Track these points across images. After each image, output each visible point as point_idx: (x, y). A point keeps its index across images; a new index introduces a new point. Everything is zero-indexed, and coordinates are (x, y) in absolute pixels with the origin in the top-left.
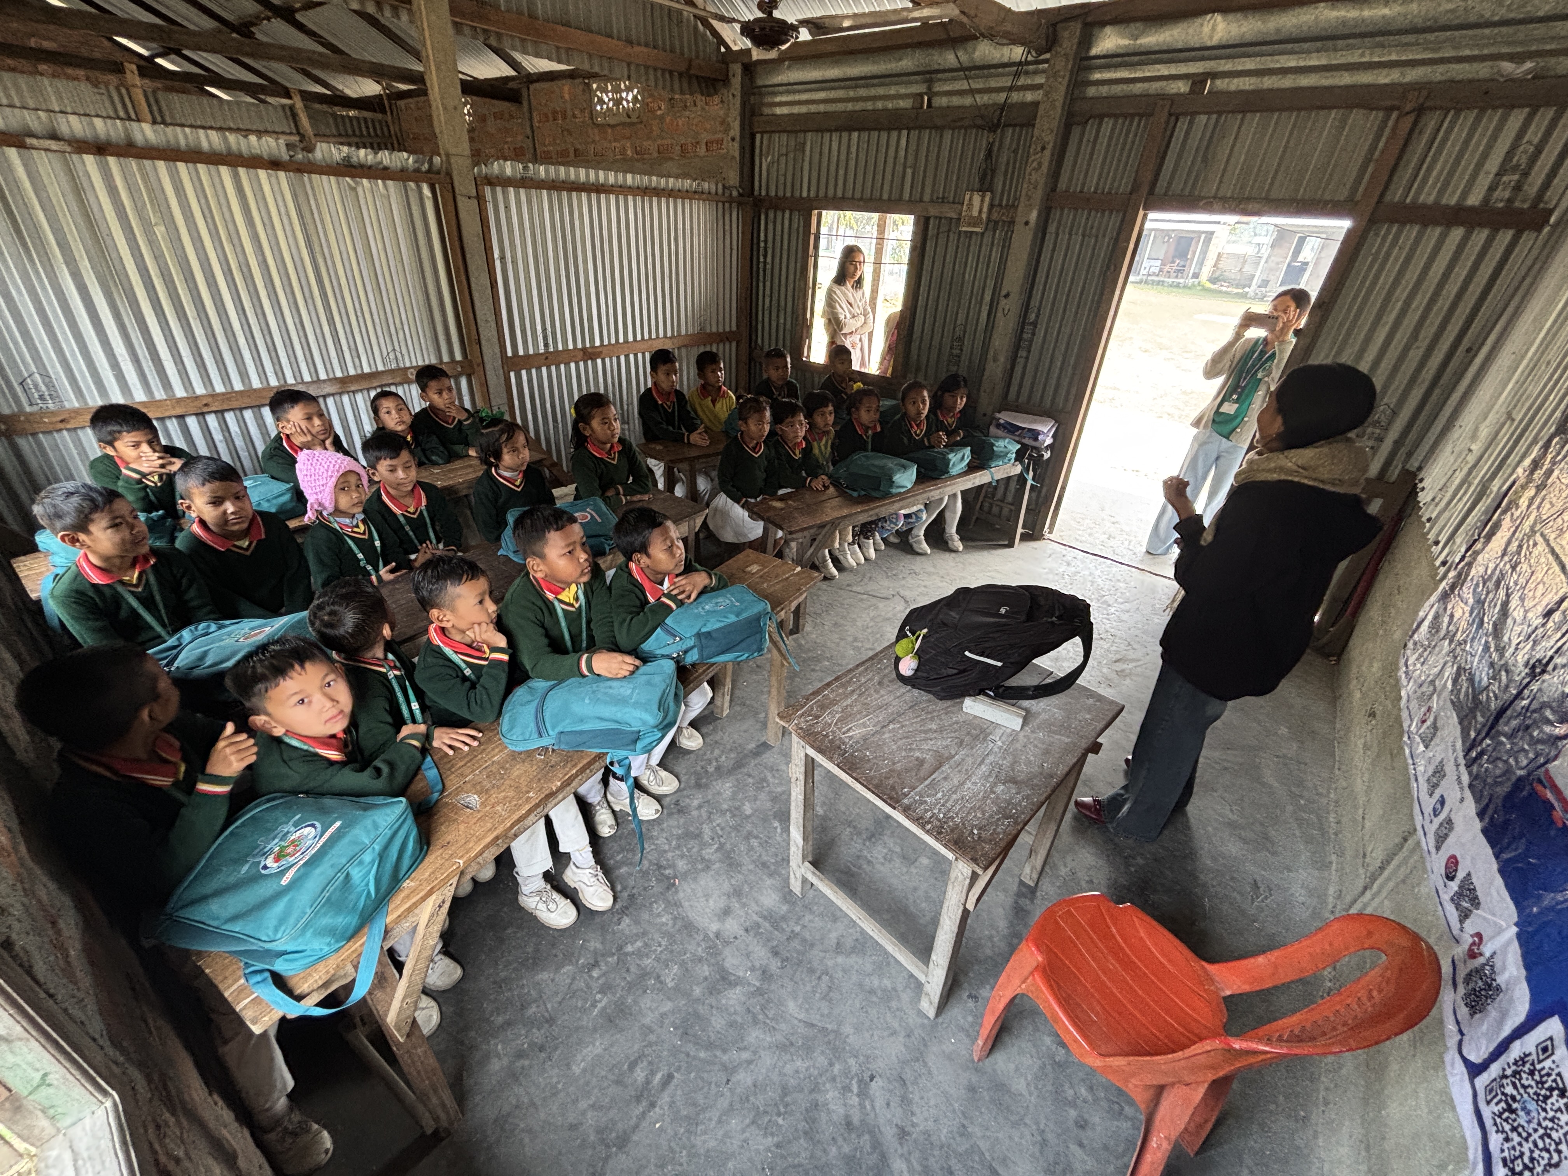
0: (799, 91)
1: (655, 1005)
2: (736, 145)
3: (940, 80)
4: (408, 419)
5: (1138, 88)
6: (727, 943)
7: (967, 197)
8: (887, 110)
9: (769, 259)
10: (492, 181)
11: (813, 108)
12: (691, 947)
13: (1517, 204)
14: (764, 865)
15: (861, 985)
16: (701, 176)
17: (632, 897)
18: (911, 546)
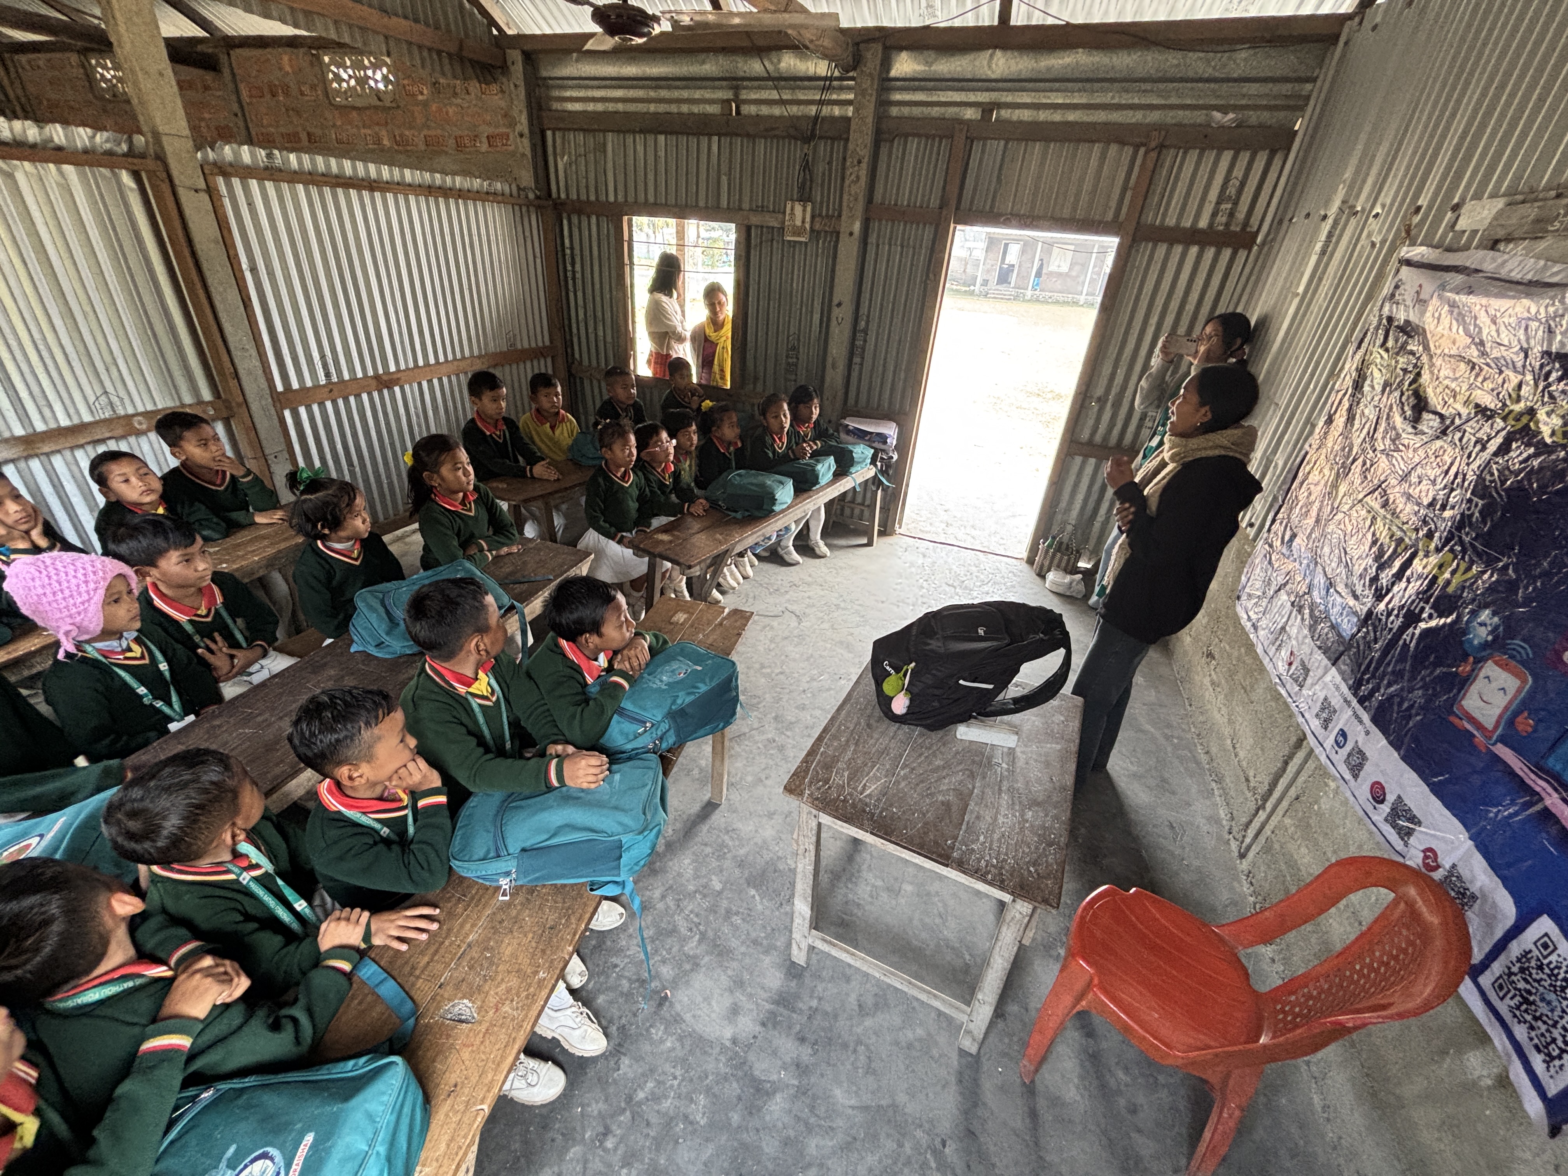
0: (592, 87)
1: (693, 1155)
2: (526, 142)
3: (745, 88)
4: (158, 486)
5: (936, 111)
6: (749, 1046)
7: (789, 206)
8: (693, 114)
9: (578, 267)
10: (226, 170)
11: (611, 107)
12: (710, 1066)
13: (1232, 228)
14: (755, 942)
15: (897, 1043)
16: (487, 174)
17: (622, 1029)
18: (782, 558)
